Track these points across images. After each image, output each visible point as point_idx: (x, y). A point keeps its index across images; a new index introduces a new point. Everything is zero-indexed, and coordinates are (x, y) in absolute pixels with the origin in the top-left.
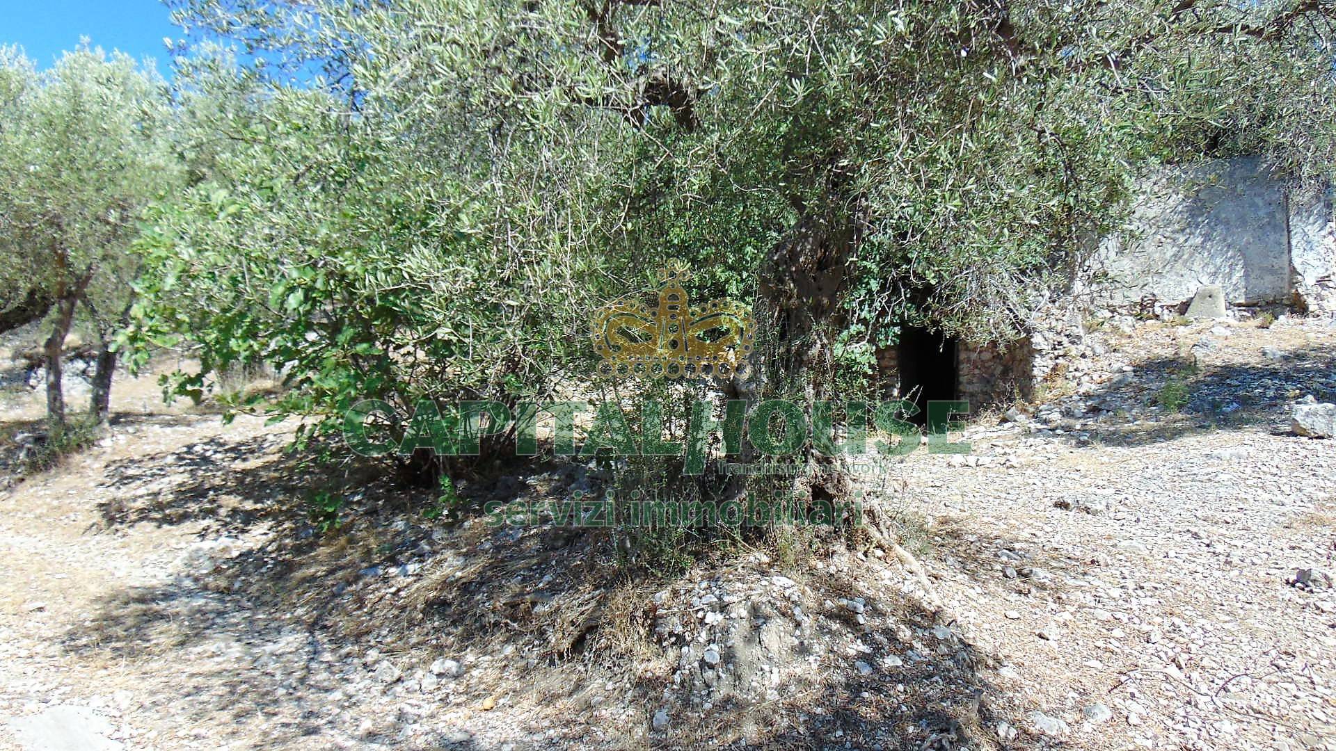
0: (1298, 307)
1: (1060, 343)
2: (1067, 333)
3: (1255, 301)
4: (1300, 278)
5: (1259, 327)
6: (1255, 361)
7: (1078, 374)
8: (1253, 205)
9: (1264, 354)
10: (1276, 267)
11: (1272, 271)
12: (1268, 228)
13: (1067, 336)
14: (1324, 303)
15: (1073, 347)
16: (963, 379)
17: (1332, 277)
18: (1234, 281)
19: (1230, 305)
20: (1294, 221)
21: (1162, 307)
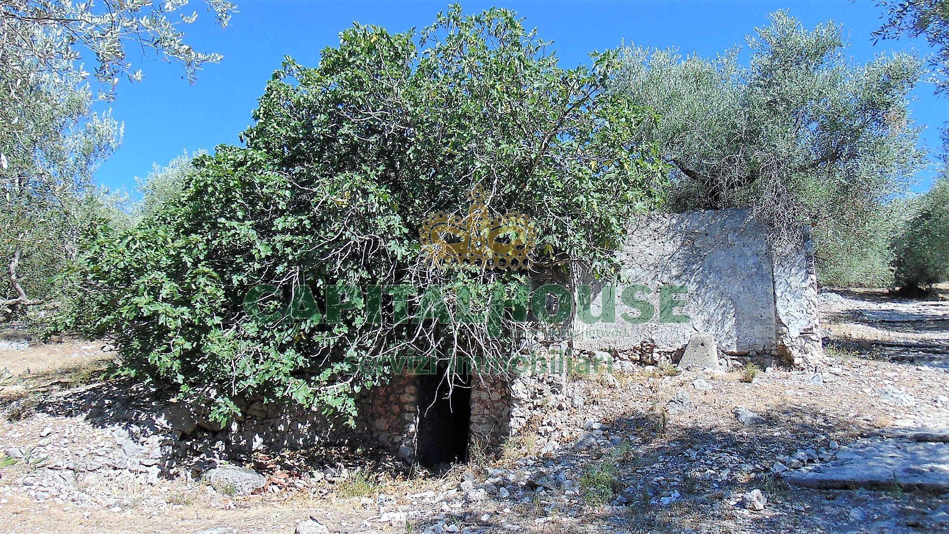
0: (785, 360)
1: (541, 392)
2: (550, 380)
3: (747, 351)
4: (785, 329)
5: (741, 381)
6: (724, 424)
7: (550, 429)
8: (742, 255)
9: (737, 415)
10: (764, 317)
11: (760, 320)
12: (755, 278)
13: (550, 384)
14: (809, 356)
15: (553, 396)
16: (474, 419)
17: (815, 330)
18: (726, 329)
19: (723, 353)
20: (778, 271)
21: (659, 353)
